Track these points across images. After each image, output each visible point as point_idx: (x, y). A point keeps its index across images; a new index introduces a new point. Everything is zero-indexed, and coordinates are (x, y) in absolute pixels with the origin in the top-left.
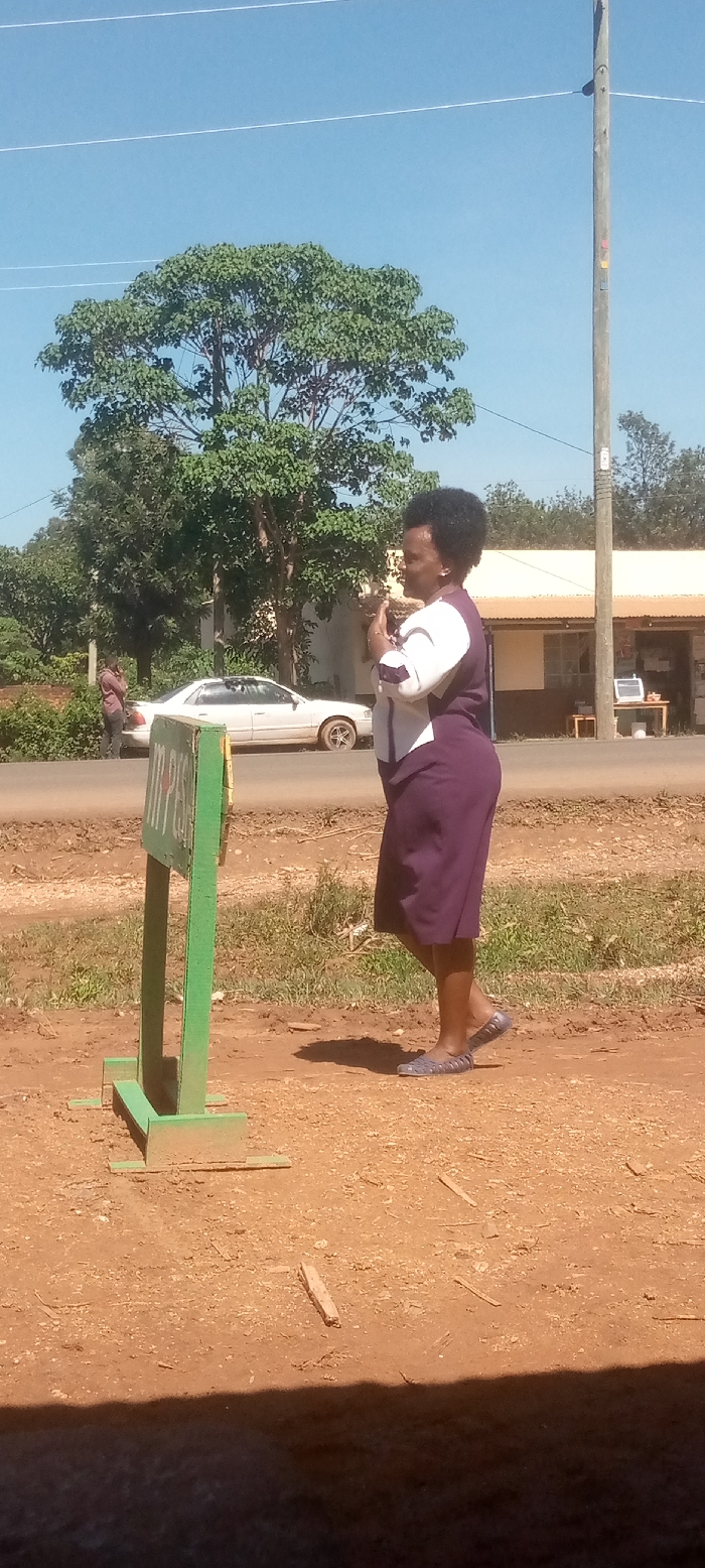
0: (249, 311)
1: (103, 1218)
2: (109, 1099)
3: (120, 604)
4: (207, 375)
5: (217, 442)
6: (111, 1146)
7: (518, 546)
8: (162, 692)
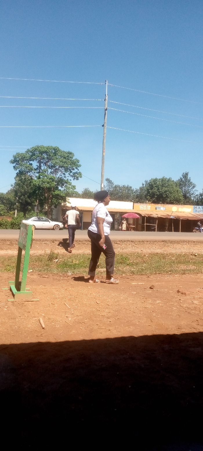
0: (46, 156)
1: (6, 309)
2: (9, 288)
3: (21, 204)
4: (38, 167)
5: (39, 178)
6: (9, 296)
7: (88, 198)
8: (27, 219)
